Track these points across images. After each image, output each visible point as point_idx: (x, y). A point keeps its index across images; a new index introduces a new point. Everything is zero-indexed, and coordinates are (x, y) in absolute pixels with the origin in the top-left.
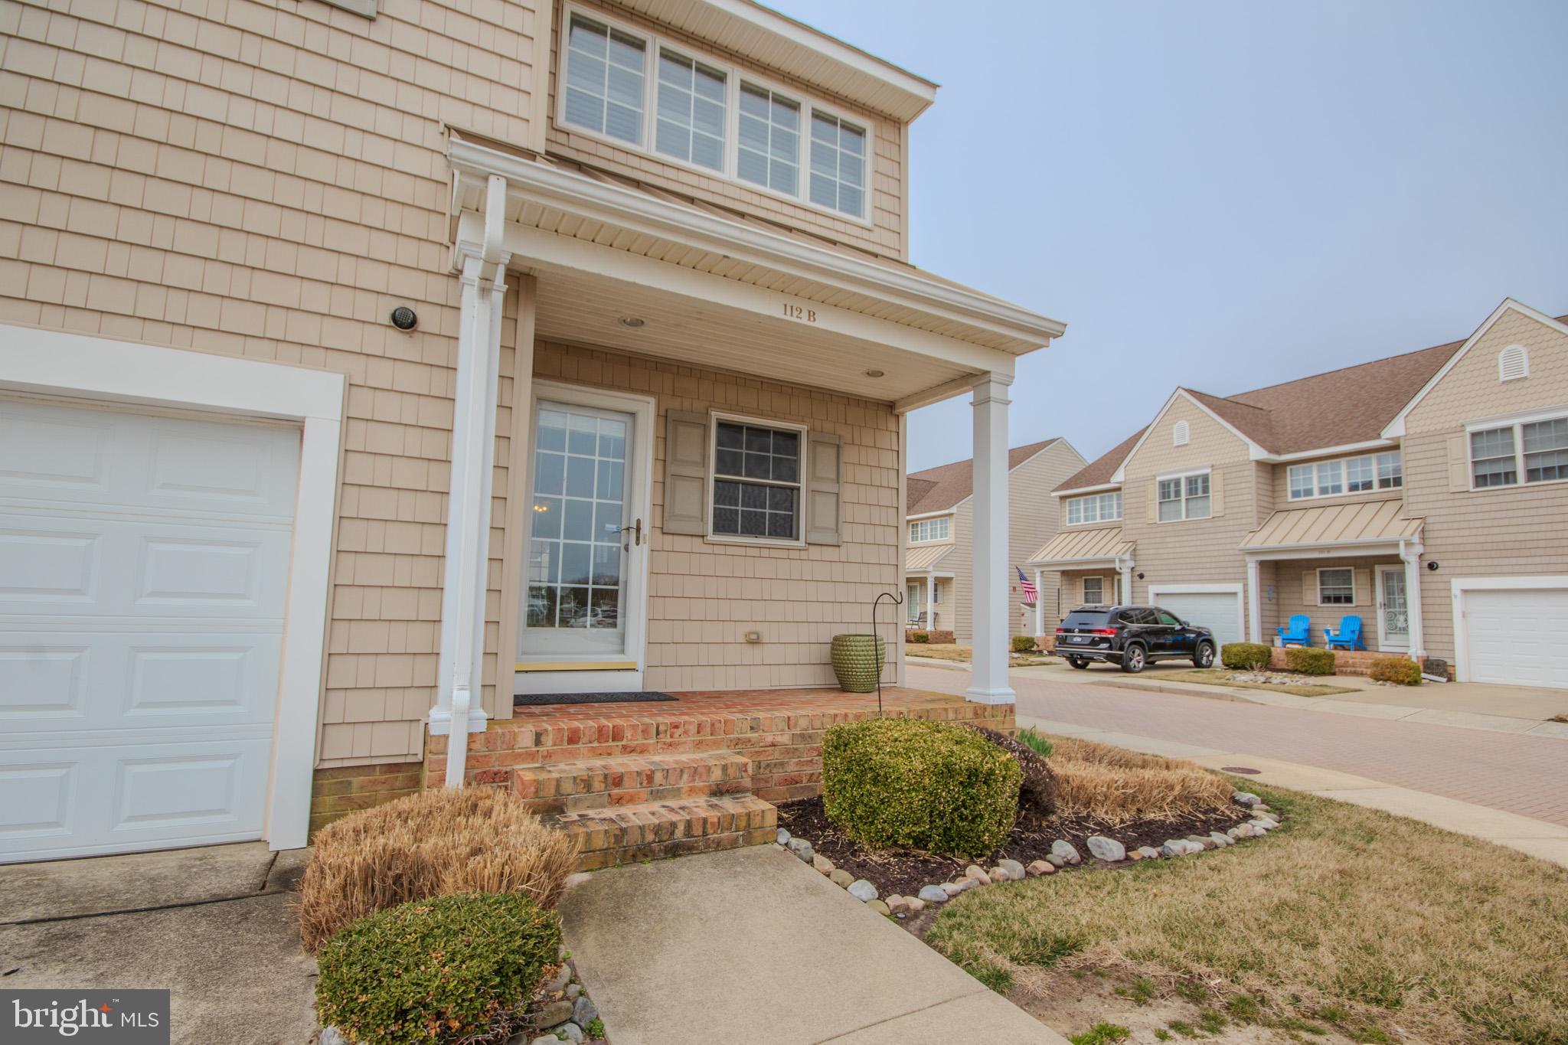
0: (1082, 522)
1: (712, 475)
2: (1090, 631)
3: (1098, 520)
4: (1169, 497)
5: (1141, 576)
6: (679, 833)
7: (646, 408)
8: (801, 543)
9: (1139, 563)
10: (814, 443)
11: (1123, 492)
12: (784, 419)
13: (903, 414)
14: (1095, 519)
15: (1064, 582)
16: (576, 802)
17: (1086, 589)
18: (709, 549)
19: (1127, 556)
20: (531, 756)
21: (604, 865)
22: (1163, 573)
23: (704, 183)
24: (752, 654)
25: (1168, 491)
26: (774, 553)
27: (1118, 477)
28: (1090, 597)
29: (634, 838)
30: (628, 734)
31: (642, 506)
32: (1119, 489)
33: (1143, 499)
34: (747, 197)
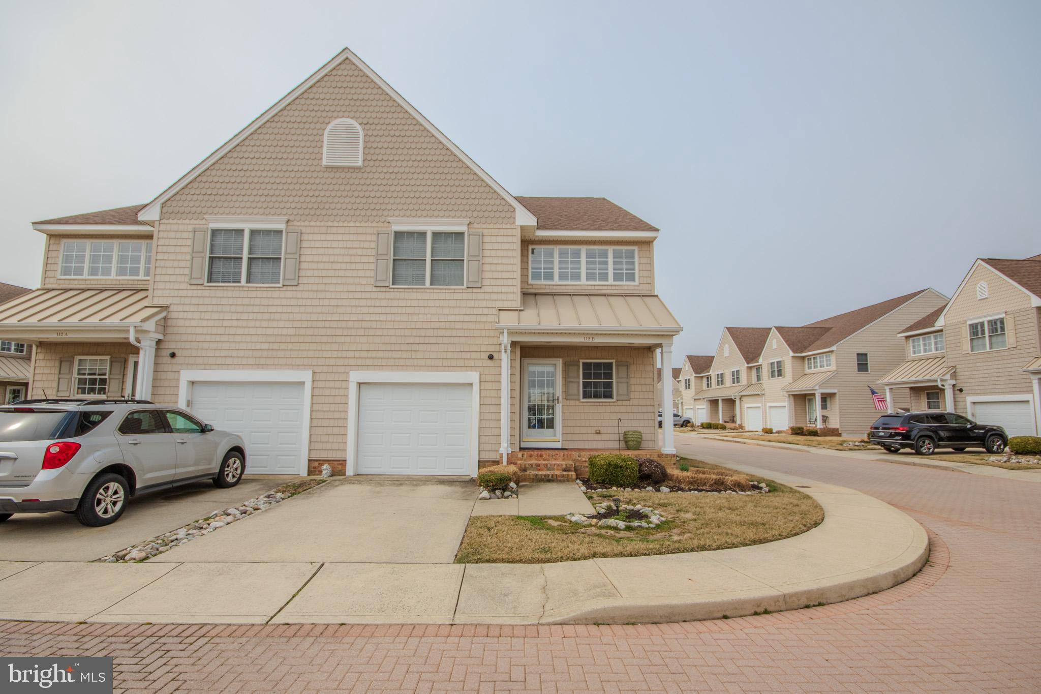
0: (922, 354)
1: (581, 380)
2: (889, 429)
3: (934, 352)
4: (977, 335)
5: (961, 390)
6: (550, 477)
7: (559, 362)
8: (614, 400)
9: (958, 381)
10: (617, 366)
11: (944, 333)
12: (607, 359)
13: (655, 350)
14: (931, 351)
15: (912, 395)
16: (529, 469)
17: (928, 399)
18: (581, 404)
19: (948, 377)
20: (521, 460)
21: (533, 482)
22: (976, 388)
23: (574, 287)
24: (597, 437)
25: (976, 330)
26: (604, 404)
27: (940, 323)
28: (932, 404)
29: (539, 477)
30: (544, 456)
31: (559, 392)
32: (941, 331)
33: (959, 337)
34: (589, 287)
